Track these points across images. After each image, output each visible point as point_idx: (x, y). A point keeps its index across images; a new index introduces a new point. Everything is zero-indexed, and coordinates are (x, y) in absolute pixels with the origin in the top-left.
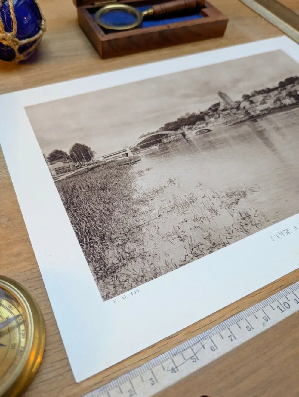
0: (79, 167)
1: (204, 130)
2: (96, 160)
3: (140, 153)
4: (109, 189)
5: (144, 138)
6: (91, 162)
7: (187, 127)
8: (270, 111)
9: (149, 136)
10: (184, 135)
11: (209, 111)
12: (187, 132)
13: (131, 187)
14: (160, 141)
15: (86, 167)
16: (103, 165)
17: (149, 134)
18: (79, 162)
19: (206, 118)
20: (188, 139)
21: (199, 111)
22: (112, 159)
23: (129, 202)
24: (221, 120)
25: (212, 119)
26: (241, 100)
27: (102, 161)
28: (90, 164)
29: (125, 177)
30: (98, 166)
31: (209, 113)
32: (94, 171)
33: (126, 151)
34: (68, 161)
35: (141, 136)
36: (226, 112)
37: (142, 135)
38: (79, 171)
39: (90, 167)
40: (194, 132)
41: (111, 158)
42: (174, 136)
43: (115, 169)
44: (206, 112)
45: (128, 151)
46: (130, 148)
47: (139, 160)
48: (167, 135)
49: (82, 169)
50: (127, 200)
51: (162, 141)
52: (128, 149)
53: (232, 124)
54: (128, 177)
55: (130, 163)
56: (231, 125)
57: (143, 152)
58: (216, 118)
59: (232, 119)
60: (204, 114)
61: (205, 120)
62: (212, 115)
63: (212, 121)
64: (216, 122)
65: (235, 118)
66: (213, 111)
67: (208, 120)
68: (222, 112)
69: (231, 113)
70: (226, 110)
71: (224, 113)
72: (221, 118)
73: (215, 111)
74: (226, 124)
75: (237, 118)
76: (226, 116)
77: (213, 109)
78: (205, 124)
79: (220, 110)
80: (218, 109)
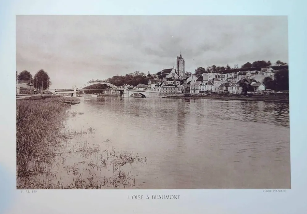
0: (36, 93)
1: (140, 94)
2: (49, 91)
3: (82, 97)
6: (45, 91)
7: (128, 86)
8: (209, 95)
9: (96, 83)
10: (122, 92)
11: (157, 76)
12: (125, 91)
13: (62, 123)
14: (101, 92)
16: (52, 97)
17: (97, 81)
18: (37, 88)
19: (150, 82)
20: (123, 98)
21: (149, 72)
22: (60, 95)
23: (56, 134)
24: (161, 89)
25: (153, 86)
26: (194, 72)
27: (53, 93)
29: (62, 113)
30: (49, 97)
31: (156, 77)
32: (44, 100)
33: (73, 91)
34: (30, 84)
36: (169, 82)
37: (92, 80)
38: (35, 96)
40: (131, 93)
41: (60, 93)
42: (114, 91)
43: (59, 104)
44: (153, 76)
45: (75, 92)
46: (77, 89)
47: (78, 103)
48: (110, 87)
49: (37, 95)
50: (55, 132)
51: (103, 92)
52: (75, 90)
53: (166, 96)
54: (64, 114)
55: (71, 103)
56: (164, 98)
57: (84, 97)
58: (157, 86)
59: (170, 91)
60: (150, 77)
61: (147, 85)
62: (156, 81)
63: (152, 88)
64: (155, 90)
65: (173, 91)
66: (160, 77)
67: (149, 85)
68: (167, 80)
69: (174, 85)
70: (172, 80)
71: (168, 83)
72: (161, 87)
73: (161, 77)
74: (161, 95)
75: (175, 91)
76: (167, 86)
77: (161, 74)
78: (144, 88)
79: (167, 78)
80: (166, 76)
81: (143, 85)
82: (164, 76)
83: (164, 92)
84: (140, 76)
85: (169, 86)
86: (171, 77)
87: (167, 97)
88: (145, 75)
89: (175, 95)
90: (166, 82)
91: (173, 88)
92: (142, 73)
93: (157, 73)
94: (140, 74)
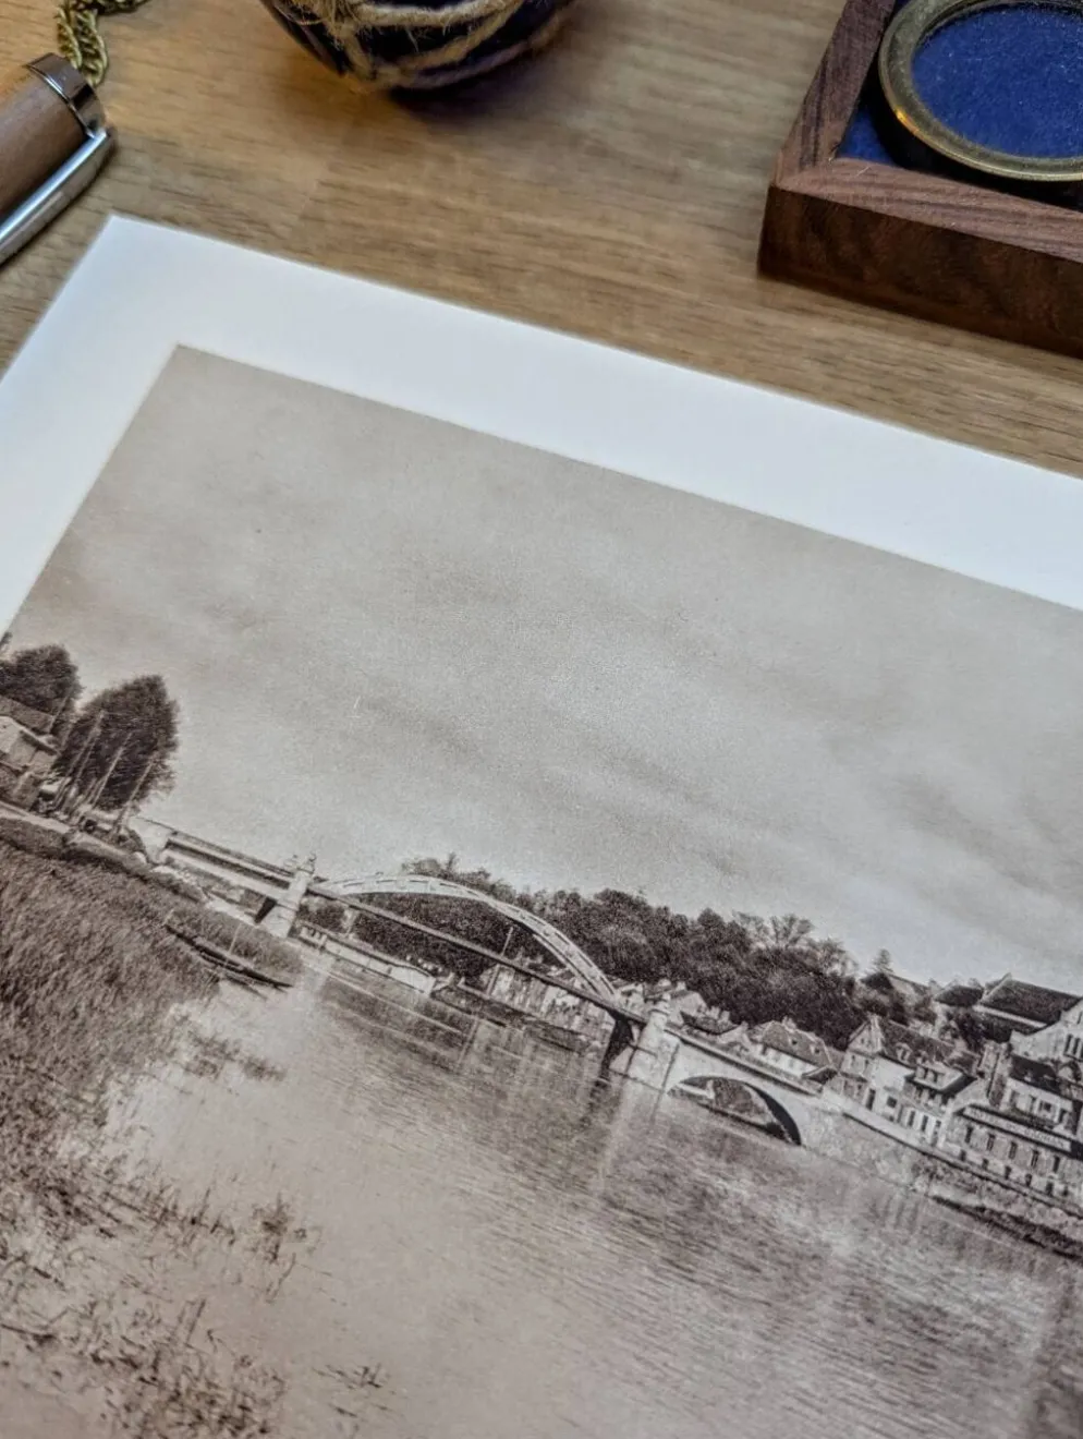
0: (44, 806)
1: (761, 1103)
2: (132, 827)
3: (323, 948)
4: (25, 1014)
5: (434, 887)
6: (106, 818)
7: (694, 1003)
9: (462, 892)
10: (624, 1032)
11: (939, 1009)
12: (655, 1035)
13: (102, 1085)
14: (473, 969)
15: (63, 829)
16: (128, 872)
17: (477, 881)
18: (68, 780)
19: (871, 1035)
20: (615, 1082)
21: (884, 958)
22: (188, 880)
23: (21, 1149)
24: (939, 1127)
25: (888, 1076)
27: (148, 850)
28: (90, 827)
29: (137, 1013)
30: (111, 865)
31: (929, 1018)
32: (69, 876)
33: (285, 885)
34: (43, 739)
35: (434, 862)
36: (1025, 1096)
37: (443, 859)
38: (26, 825)
39: (81, 839)
40: (691, 1064)
41: (188, 869)
42: (572, 1001)
43: (147, 937)
44: (911, 998)
45: (292, 897)
46: (317, 887)
47: (276, 985)
48: (550, 959)
49: (47, 824)
50: (21, 1132)
51: (484, 978)
52: (299, 885)
53: (972, 1201)
54: (147, 1025)
55: (232, 966)
56: (957, 1207)
57: (339, 959)
58: (921, 1088)
59: (1018, 1174)
60: (884, 1000)
61: (843, 1048)
62: (922, 1044)
63: (874, 1084)
64: (891, 1111)
65: (1039, 1182)
66: (961, 1024)
67: (860, 1059)
68: (1017, 1075)
69: (1059, 1129)
70: (1054, 1086)
71: (1014, 1094)
72: (951, 1107)
73: (973, 1032)
74: (932, 1175)
75: (1058, 1187)
76: (1003, 1123)
77: (979, 1008)
78: (810, 1068)
79: (1019, 1052)
80: (1016, 1037)
81: (811, 1037)
82: (1001, 1034)
83: (963, 1156)
84: (808, 962)
85: (1021, 1130)
86: (1056, 1063)
87: (982, 1209)
88: (850, 965)
89: (1050, 1222)
90: (1002, 1084)
91: (1045, 1155)
92: (832, 950)
93: (945, 983)
94: (811, 944)
